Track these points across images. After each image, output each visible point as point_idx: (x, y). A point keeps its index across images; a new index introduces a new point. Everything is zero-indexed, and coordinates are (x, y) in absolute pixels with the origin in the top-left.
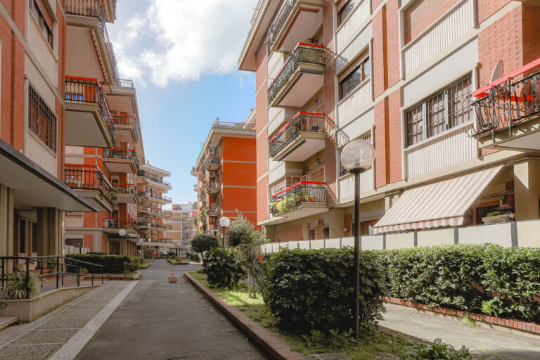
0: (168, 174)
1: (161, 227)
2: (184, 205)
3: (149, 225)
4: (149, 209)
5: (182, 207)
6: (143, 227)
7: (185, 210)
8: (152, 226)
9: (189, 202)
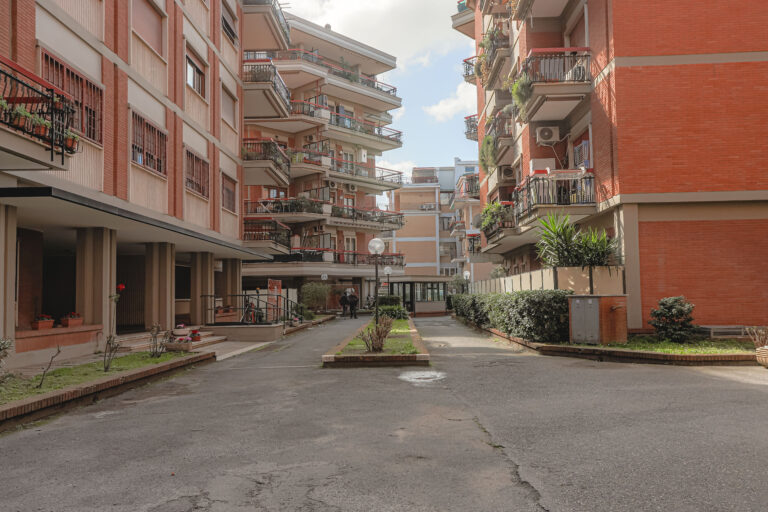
0: (387, 64)
1: (366, 218)
2: (442, 169)
3: (327, 209)
4: (326, 161)
5: (437, 174)
6: (306, 216)
7: (445, 181)
8: (337, 213)
9: (458, 160)
